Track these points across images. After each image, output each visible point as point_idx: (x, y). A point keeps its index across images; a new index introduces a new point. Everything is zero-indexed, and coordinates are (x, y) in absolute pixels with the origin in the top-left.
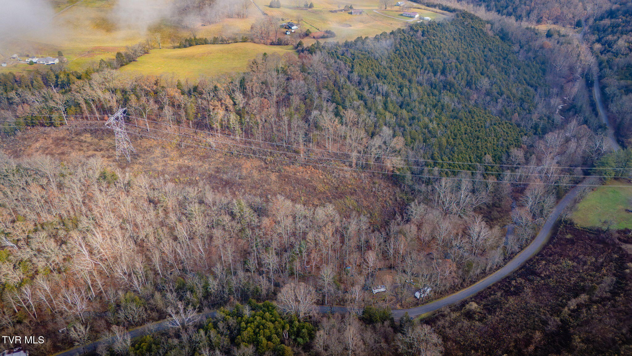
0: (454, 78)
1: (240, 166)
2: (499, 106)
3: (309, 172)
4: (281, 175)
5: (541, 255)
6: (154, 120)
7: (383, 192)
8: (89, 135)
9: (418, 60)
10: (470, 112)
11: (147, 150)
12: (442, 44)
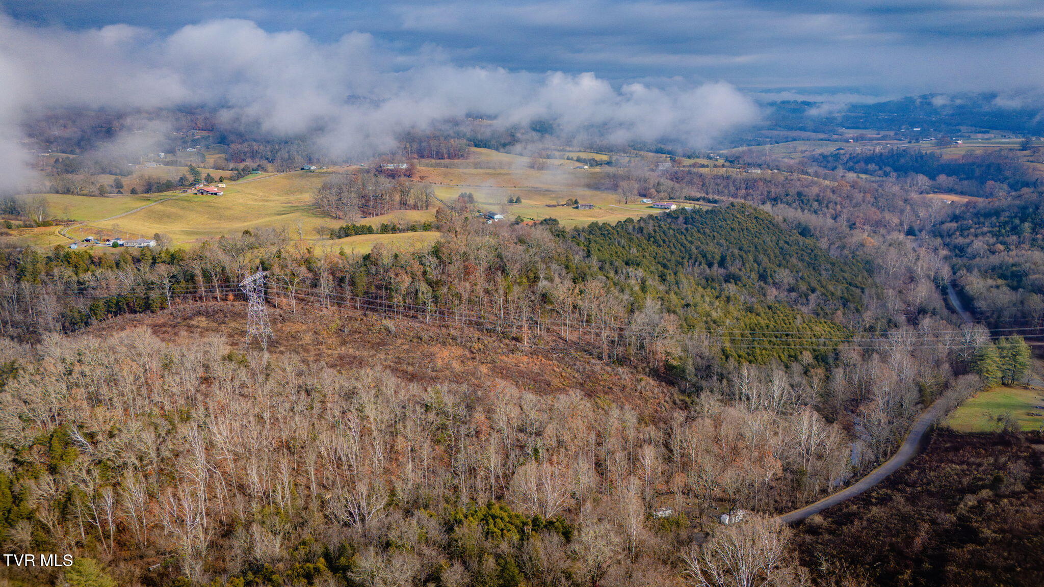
0: (740, 270)
1: (433, 354)
2: (812, 306)
3: (538, 363)
4: (495, 366)
5: (910, 465)
6: (303, 300)
7: (653, 393)
8: (204, 319)
9: (683, 249)
10: (770, 308)
11: (292, 336)
12: (715, 234)
